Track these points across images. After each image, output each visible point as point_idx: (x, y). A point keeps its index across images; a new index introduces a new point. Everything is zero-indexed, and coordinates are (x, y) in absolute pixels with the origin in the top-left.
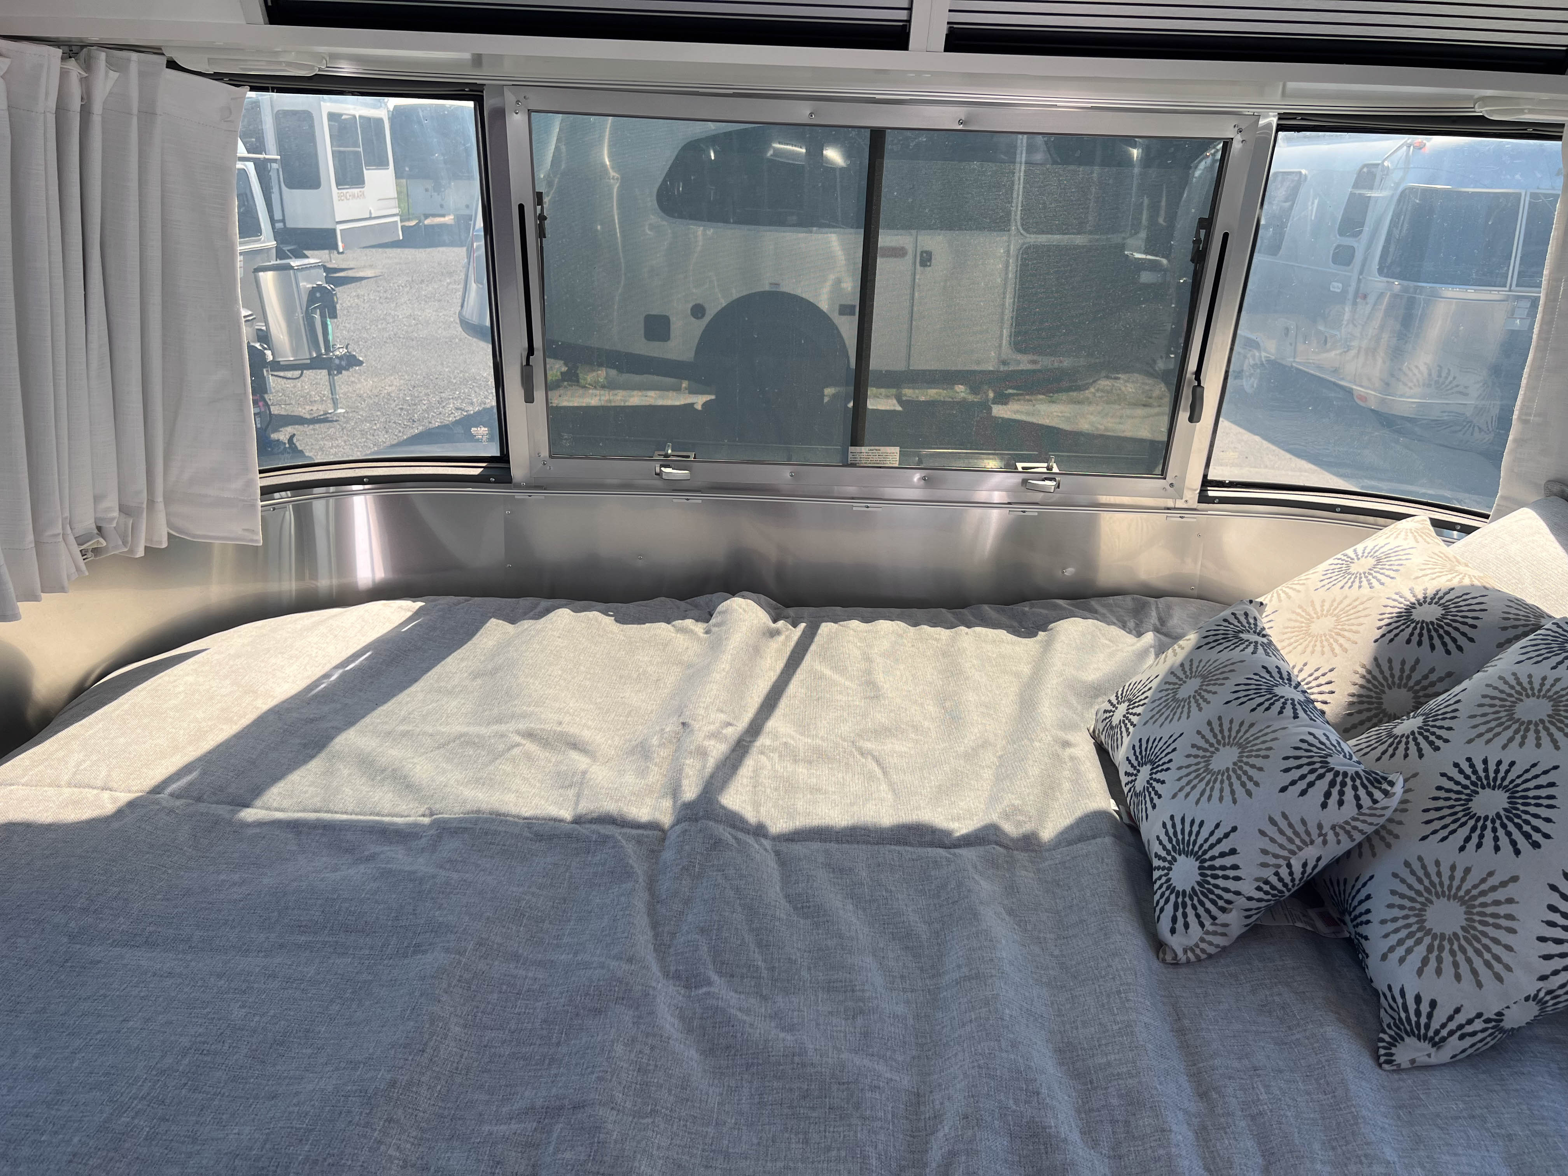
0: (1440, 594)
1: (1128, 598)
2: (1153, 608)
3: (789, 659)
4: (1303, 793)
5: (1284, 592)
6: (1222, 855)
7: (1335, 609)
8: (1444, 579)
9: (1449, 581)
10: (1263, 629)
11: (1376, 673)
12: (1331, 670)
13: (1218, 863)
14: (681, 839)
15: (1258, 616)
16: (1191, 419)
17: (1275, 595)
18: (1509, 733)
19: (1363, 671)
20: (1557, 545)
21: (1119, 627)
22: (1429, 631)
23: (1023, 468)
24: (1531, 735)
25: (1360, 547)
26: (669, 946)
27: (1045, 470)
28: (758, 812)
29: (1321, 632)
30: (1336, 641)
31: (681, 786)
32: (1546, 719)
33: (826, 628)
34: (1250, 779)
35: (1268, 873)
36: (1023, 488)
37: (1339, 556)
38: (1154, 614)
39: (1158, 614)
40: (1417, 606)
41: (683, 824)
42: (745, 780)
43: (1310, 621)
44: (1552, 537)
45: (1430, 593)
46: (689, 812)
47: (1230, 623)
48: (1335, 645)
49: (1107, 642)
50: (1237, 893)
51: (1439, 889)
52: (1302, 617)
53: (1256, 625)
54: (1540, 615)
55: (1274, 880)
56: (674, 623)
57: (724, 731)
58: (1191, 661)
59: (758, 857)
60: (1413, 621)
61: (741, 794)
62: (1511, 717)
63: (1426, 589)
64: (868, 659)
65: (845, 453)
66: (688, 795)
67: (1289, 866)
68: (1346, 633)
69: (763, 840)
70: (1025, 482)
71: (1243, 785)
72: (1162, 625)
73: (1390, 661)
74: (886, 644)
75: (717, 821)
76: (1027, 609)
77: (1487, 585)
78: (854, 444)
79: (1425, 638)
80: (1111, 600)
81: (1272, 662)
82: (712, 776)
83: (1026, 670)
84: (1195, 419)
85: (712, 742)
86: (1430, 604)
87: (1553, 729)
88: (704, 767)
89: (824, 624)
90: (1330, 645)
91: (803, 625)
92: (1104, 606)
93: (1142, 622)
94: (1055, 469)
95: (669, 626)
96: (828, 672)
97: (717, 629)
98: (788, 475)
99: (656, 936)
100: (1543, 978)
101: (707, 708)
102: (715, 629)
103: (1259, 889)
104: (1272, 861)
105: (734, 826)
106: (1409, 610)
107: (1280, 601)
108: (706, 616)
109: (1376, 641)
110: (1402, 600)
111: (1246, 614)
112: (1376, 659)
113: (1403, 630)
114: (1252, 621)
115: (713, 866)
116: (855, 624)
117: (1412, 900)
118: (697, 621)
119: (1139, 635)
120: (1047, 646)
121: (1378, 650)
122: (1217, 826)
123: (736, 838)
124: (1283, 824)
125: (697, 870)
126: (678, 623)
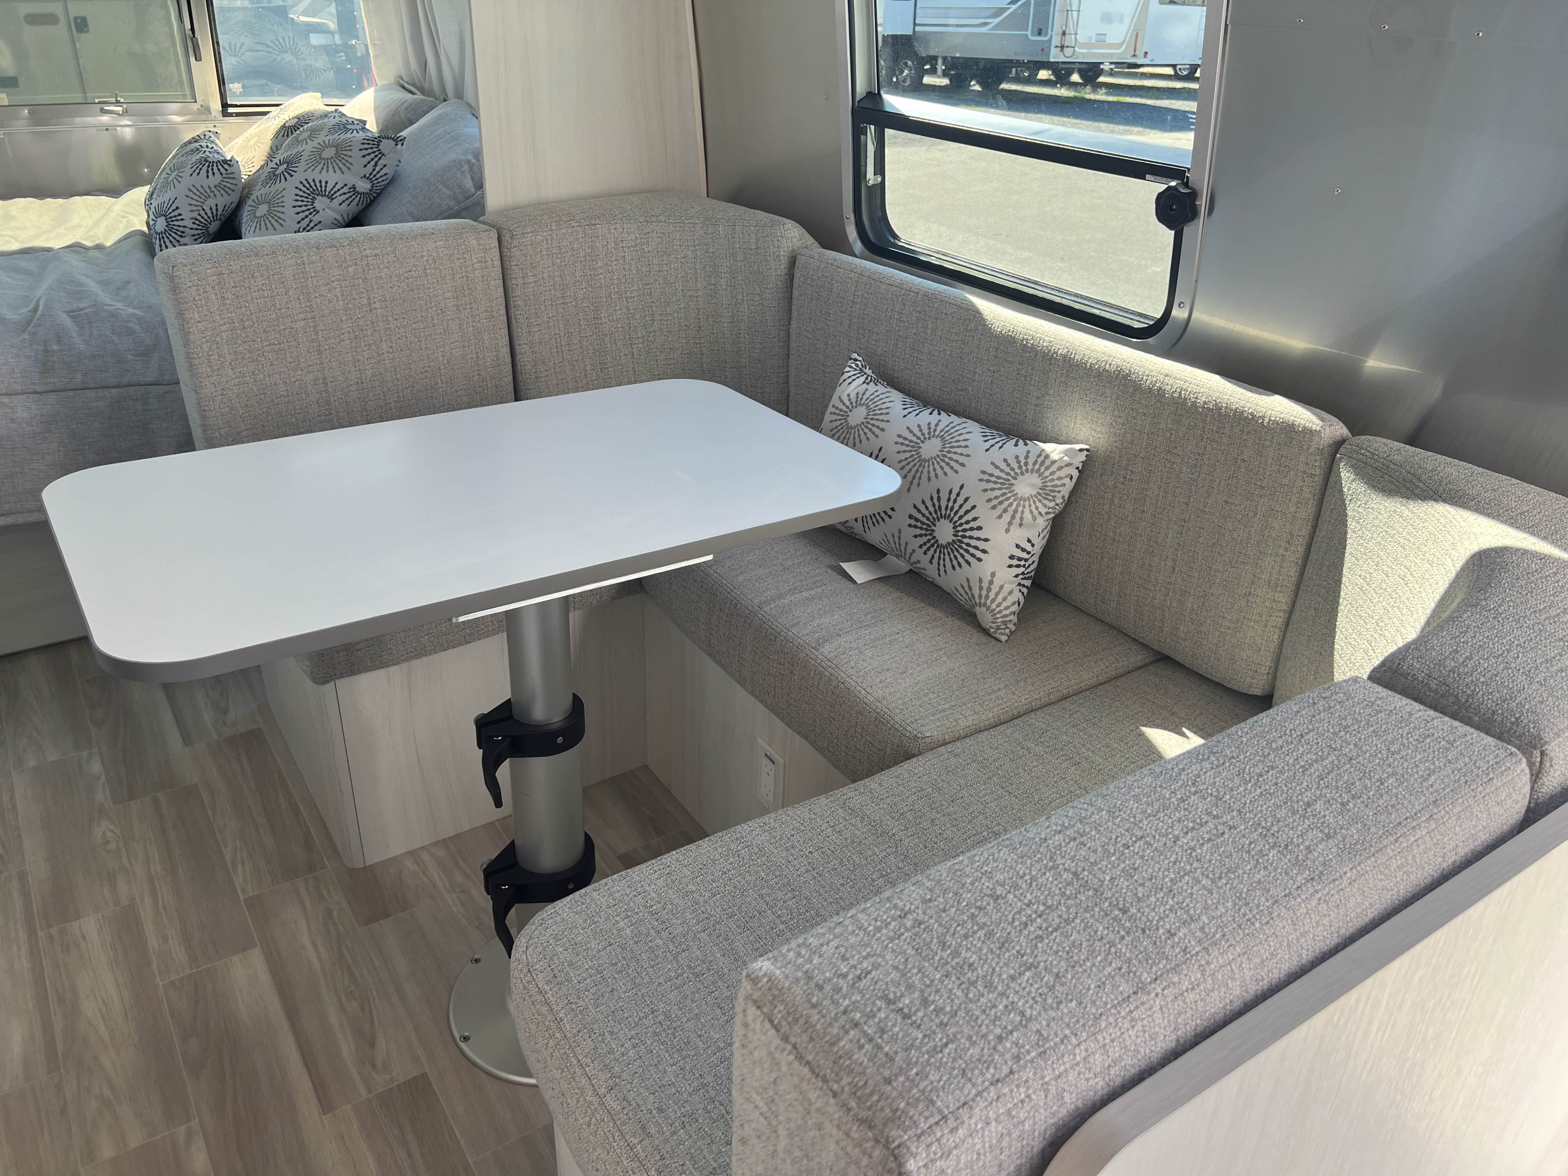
4: (198, 174)
6: (173, 211)
7: (259, 133)
13: (172, 215)
29: (252, 144)
30: (257, 146)
35: (195, 215)
50: (184, 227)
51: (261, 202)
55: (199, 218)
67: (204, 210)
68: (261, 141)
90: (255, 148)
100: (299, 222)
103: (194, 223)
104: (195, 208)
117: (253, 210)
124: (194, 190)
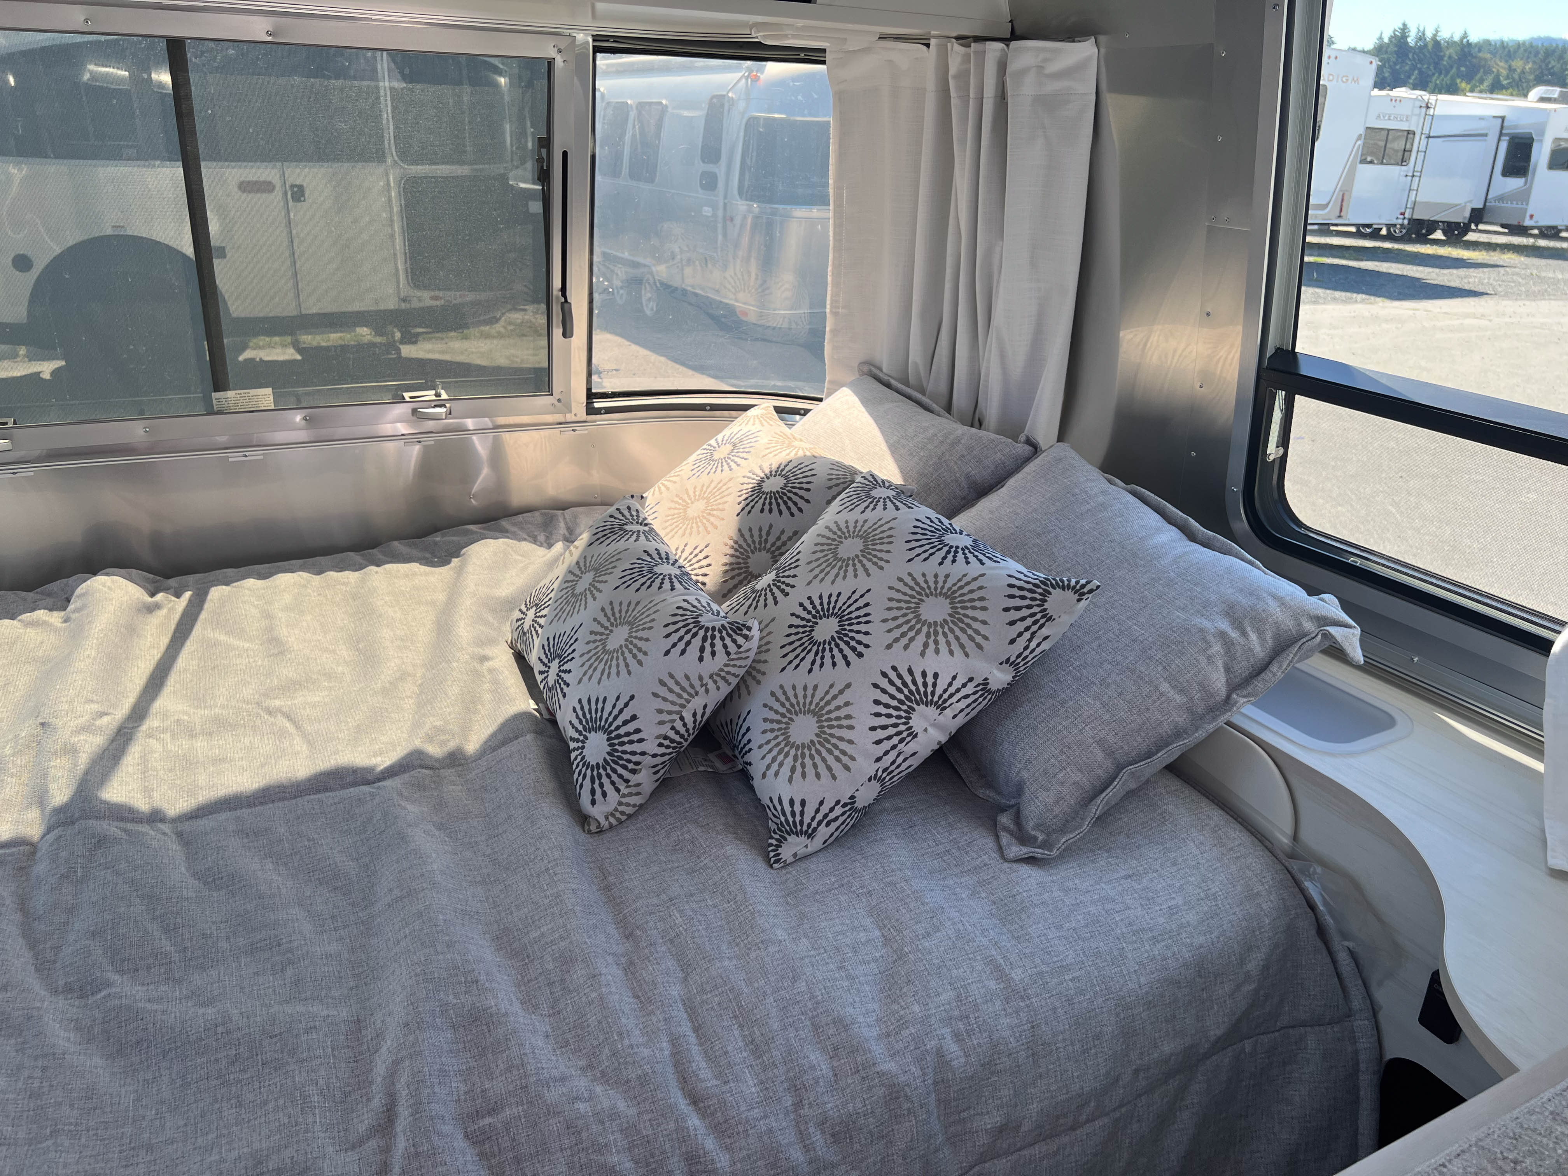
0: (782, 467)
1: (537, 514)
2: (561, 520)
3: (175, 632)
4: (683, 652)
5: (663, 485)
6: (625, 723)
7: (705, 493)
8: (784, 453)
9: (788, 455)
10: (645, 519)
11: (741, 542)
12: (706, 547)
13: (622, 731)
14: (56, 846)
15: (640, 508)
16: (565, 335)
17: (657, 489)
18: (835, 570)
19: (731, 543)
20: (866, 415)
21: (530, 542)
22: (776, 499)
23: (411, 398)
24: (851, 569)
25: (720, 437)
26: (55, 962)
27: (434, 398)
28: (150, 797)
29: (696, 515)
30: (708, 520)
31: (48, 792)
32: (860, 554)
33: (216, 593)
34: (640, 650)
35: (666, 730)
36: (415, 418)
37: (705, 447)
38: (562, 525)
39: (566, 524)
40: (766, 480)
41: (56, 831)
42: (130, 769)
43: (686, 507)
44: (863, 409)
45: (774, 468)
46: (62, 816)
47: (615, 518)
48: (708, 524)
49: (520, 558)
50: (643, 754)
51: (797, 708)
52: (680, 504)
53: (638, 516)
54: (854, 472)
55: (671, 734)
56: (20, 618)
57: (98, 722)
58: (585, 557)
59: (155, 843)
60: (763, 493)
61: (127, 783)
62: (836, 558)
63: (771, 465)
64: (269, 616)
65: (208, 401)
66: (58, 799)
67: (682, 718)
68: (715, 512)
69: (160, 825)
70: (414, 411)
71: (635, 657)
72: (570, 534)
73: (750, 530)
74: (288, 598)
75: (97, 818)
76: (438, 539)
77: (816, 454)
78: (217, 389)
79: (774, 506)
80: (520, 518)
81: (651, 546)
82: (86, 773)
83: (441, 597)
84: (568, 335)
85: (83, 737)
86: (775, 476)
87: (865, 561)
88: (75, 765)
89: (213, 589)
90: (704, 524)
91: (188, 594)
92: (515, 525)
93: (551, 534)
94: (444, 396)
95: (15, 622)
96: (222, 638)
97: (77, 615)
98: (141, 432)
99: (36, 956)
100: (878, 760)
101: (71, 702)
102: (73, 616)
103: (660, 745)
104: (668, 718)
105: (122, 819)
106: (760, 484)
107: (661, 493)
108: (62, 603)
109: (738, 515)
110: (754, 477)
111: (629, 508)
112: (740, 530)
113: (757, 502)
114: (634, 513)
115: (100, 864)
116: (251, 582)
117: (779, 722)
118: (51, 610)
119: (550, 546)
120: (460, 571)
121: (741, 522)
122: (618, 698)
123: (125, 830)
124: (671, 683)
125: (79, 874)
126: (26, 616)
